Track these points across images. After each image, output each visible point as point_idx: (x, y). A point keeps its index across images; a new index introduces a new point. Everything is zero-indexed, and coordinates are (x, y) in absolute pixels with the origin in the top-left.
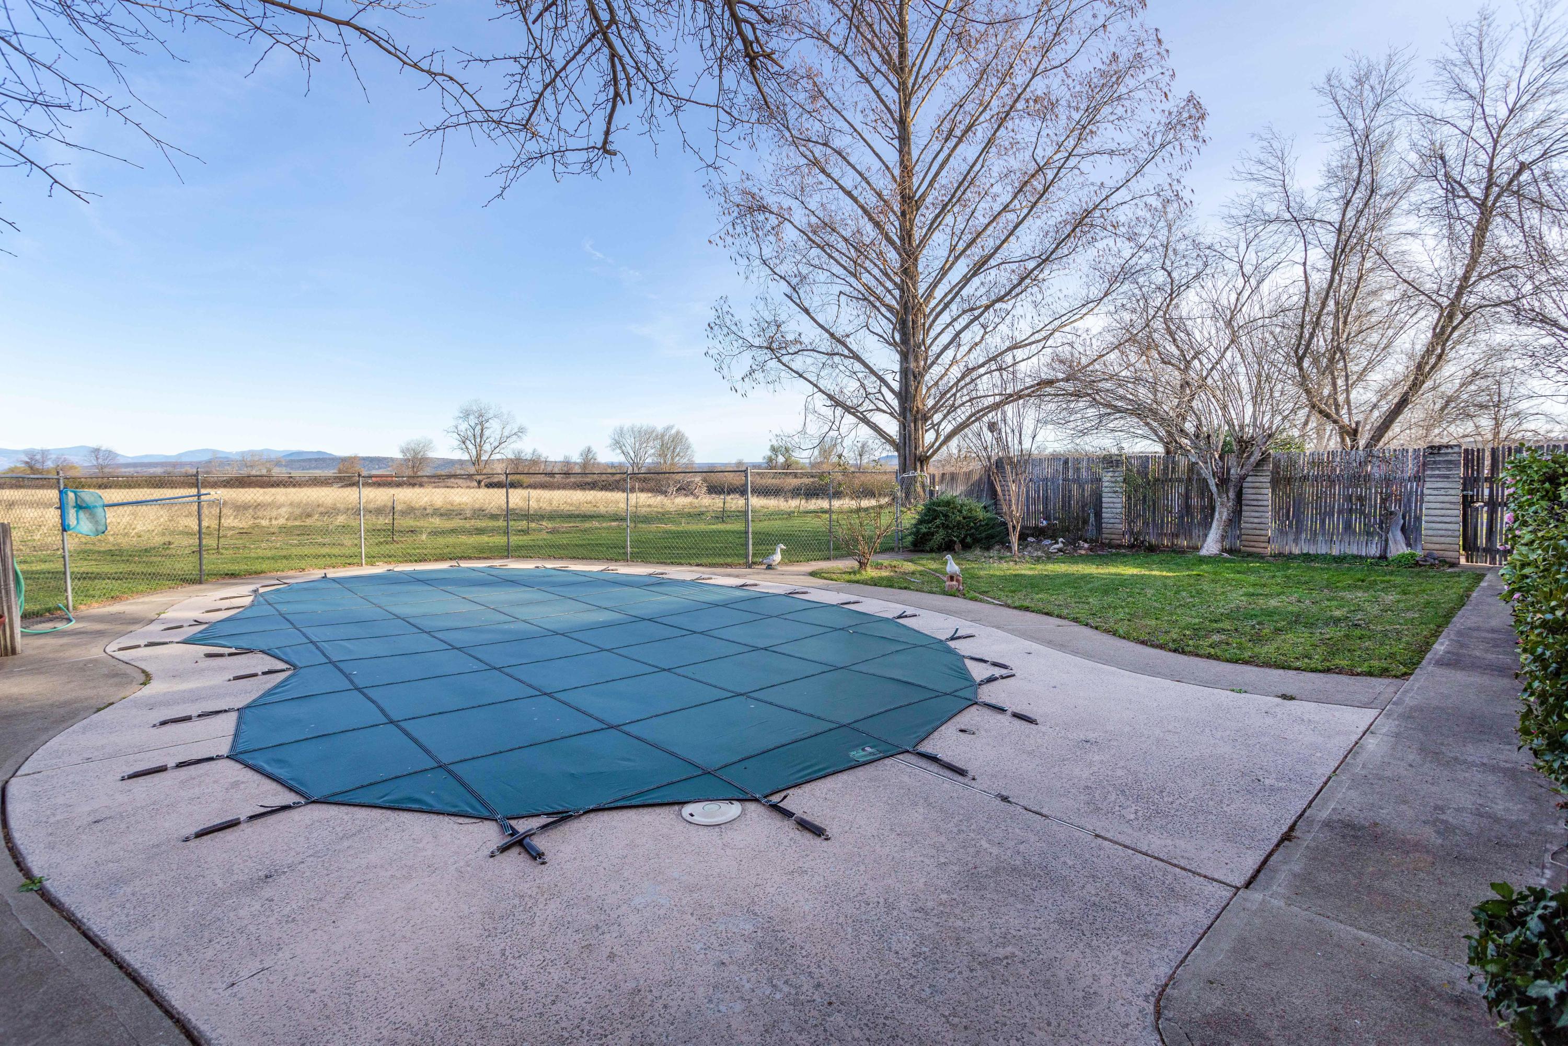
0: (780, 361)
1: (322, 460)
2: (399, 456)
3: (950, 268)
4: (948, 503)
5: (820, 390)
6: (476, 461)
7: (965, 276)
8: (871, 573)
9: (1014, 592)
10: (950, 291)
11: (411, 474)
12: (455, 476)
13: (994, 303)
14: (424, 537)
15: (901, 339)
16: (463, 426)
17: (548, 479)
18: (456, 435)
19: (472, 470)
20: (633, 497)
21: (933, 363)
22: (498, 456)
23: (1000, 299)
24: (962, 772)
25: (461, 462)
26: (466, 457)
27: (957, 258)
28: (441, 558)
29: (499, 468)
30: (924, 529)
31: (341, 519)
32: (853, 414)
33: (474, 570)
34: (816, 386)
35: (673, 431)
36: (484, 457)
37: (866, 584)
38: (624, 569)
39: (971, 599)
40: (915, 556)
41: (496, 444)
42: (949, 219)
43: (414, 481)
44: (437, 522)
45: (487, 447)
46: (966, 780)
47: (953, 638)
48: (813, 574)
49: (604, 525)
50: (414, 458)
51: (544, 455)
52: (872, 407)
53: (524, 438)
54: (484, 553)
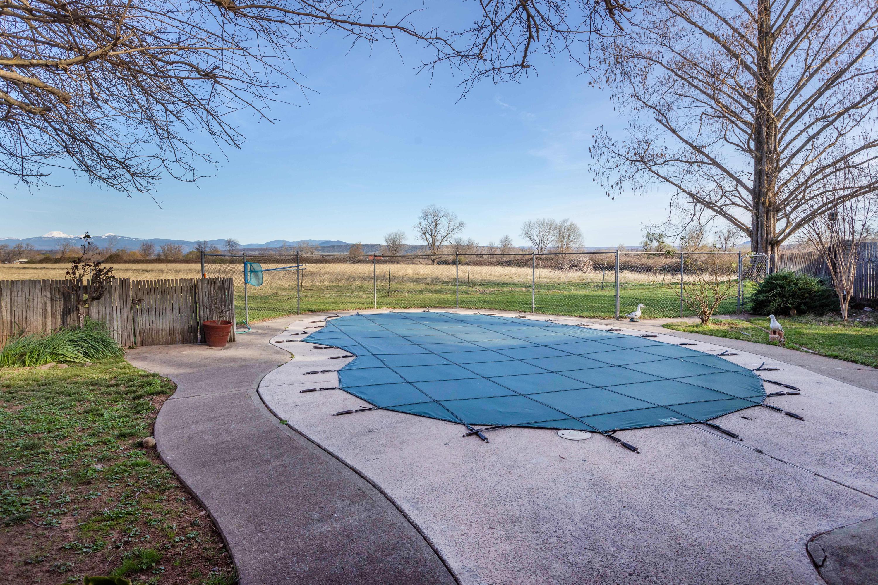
0: (650, 170)
1: (340, 246)
2: (384, 243)
3: (804, 85)
4: (785, 278)
5: (684, 191)
6: (432, 247)
7: (819, 90)
8: (710, 326)
9: (830, 346)
10: (804, 104)
11: (391, 255)
12: (418, 256)
13: (847, 110)
14: (406, 294)
15: (756, 146)
16: (424, 223)
17: (478, 259)
18: (419, 229)
19: (429, 252)
20: (537, 272)
21: (784, 166)
22: (445, 243)
23: (855, 106)
24: (734, 436)
25: (422, 247)
26: (425, 244)
27: (812, 75)
28: (418, 307)
29: (446, 251)
30: (761, 297)
31: (357, 283)
32: (712, 208)
33: (437, 313)
34: (680, 187)
35: (568, 224)
36: (437, 244)
37: (705, 334)
38: (530, 317)
39: (790, 348)
40: (752, 318)
41: (445, 234)
42: (804, 44)
43: (393, 260)
44: (411, 286)
45: (439, 237)
46: (736, 440)
47: (759, 370)
48: (664, 326)
49: (517, 290)
50: (393, 245)
51: (476, 242)
52: (728, 202)
53: (463, 230)
54: (442, 304)
